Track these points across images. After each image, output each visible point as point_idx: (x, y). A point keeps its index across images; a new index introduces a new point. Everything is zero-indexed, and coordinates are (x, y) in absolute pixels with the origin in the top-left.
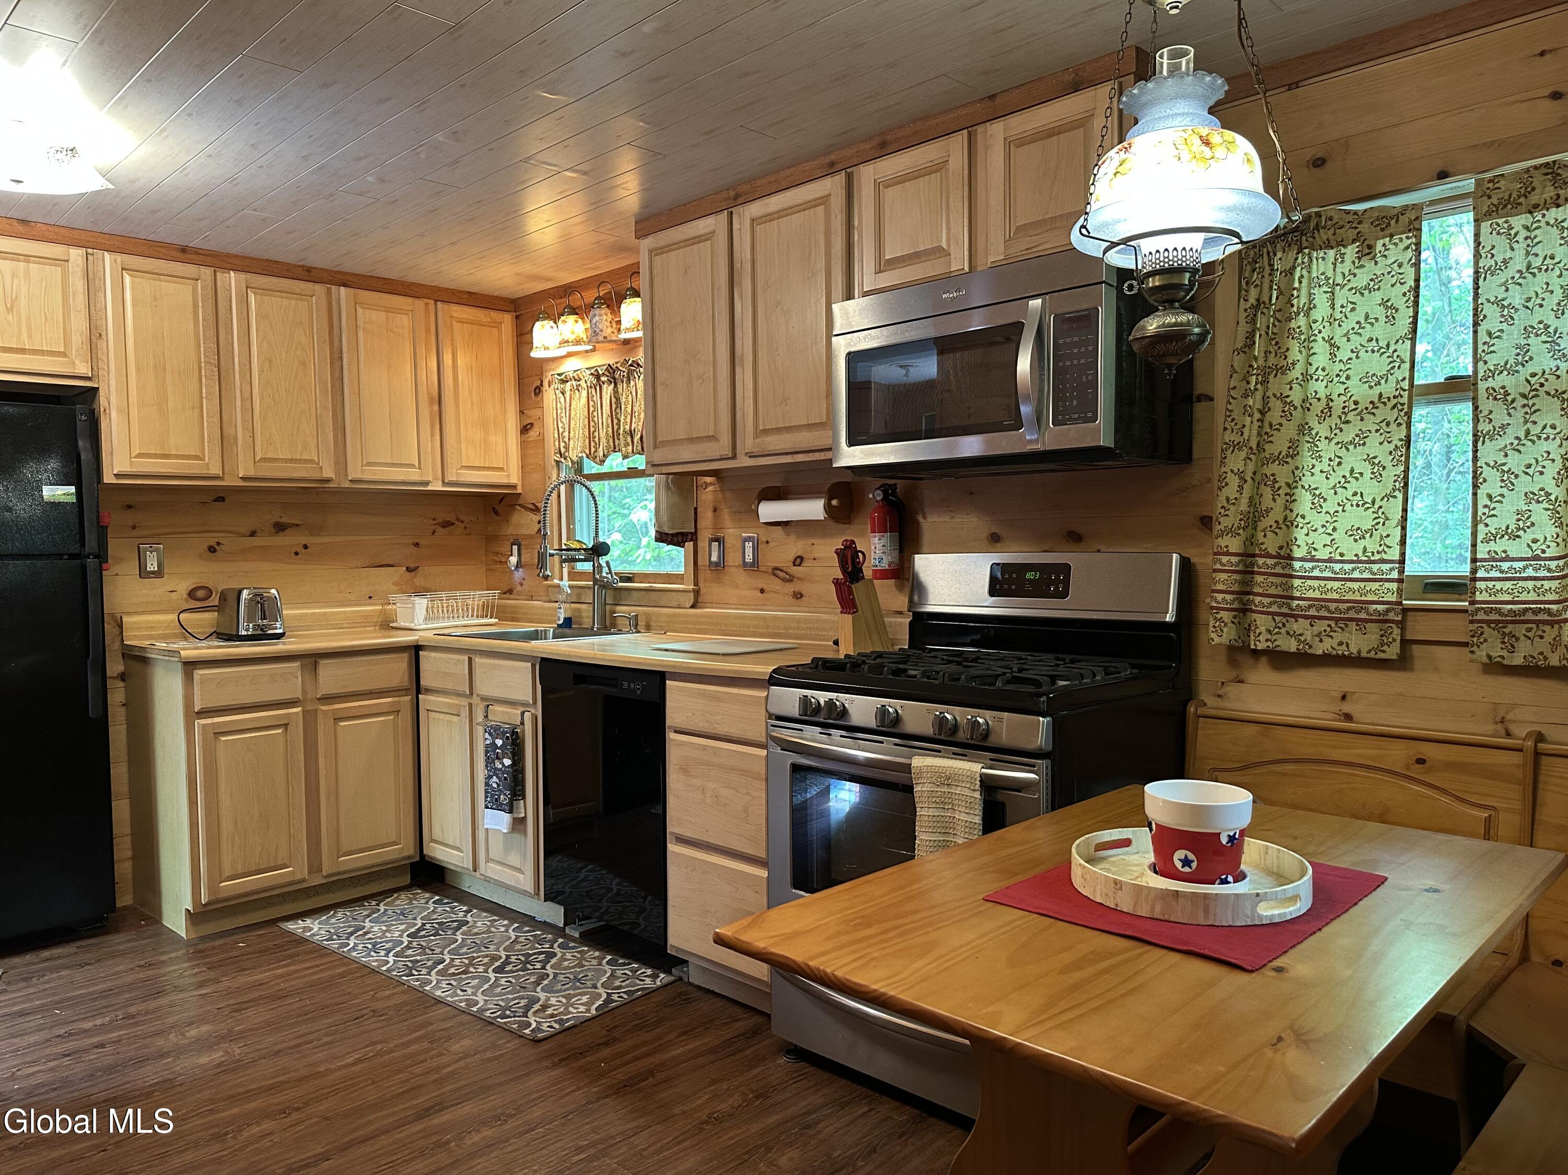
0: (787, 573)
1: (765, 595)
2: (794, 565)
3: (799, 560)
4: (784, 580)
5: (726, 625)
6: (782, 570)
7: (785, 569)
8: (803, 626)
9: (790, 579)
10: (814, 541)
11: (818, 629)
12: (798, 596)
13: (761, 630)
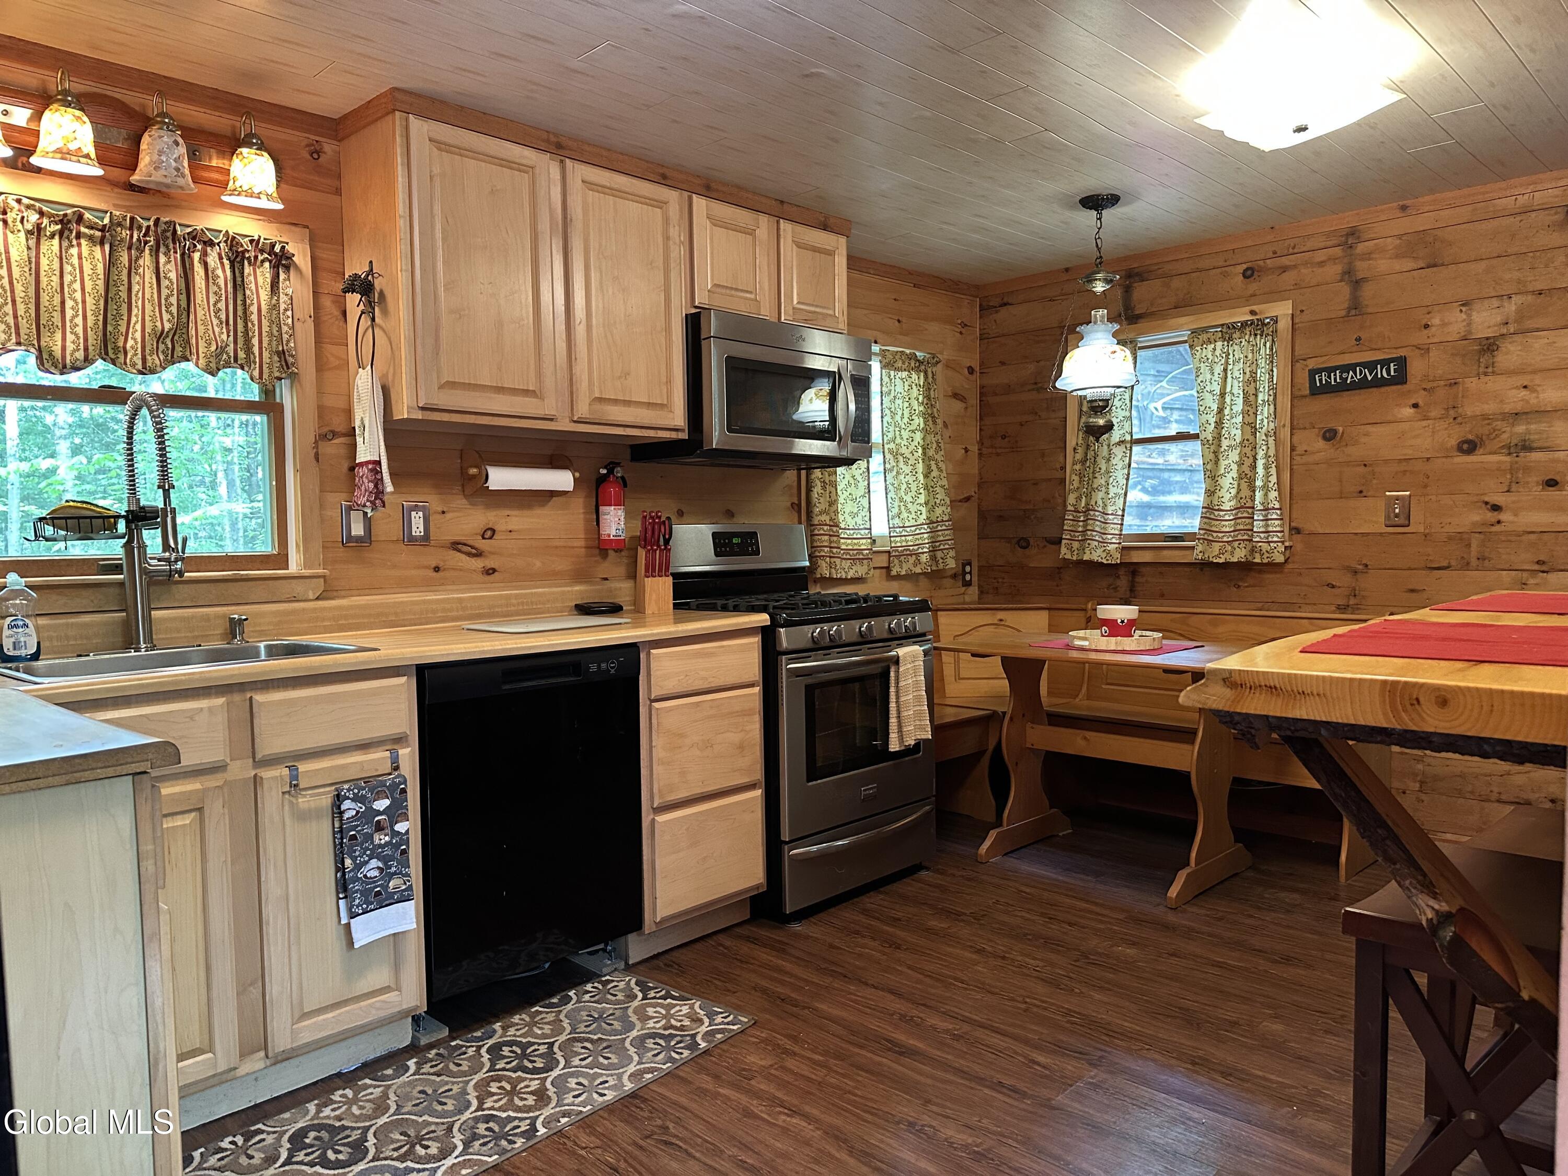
0: (472, 547)
1: (440, 574)
2: (484, 538)
3: (489, 533)
4: (469, 554)
5: (396, 614)
6: (465, 545)
7: (470, 543)
8: (514, 601)
9: (479, 554)
10: (508, 512)
11: (532, 603)
12: (490, 572)
13: (455, 614)
